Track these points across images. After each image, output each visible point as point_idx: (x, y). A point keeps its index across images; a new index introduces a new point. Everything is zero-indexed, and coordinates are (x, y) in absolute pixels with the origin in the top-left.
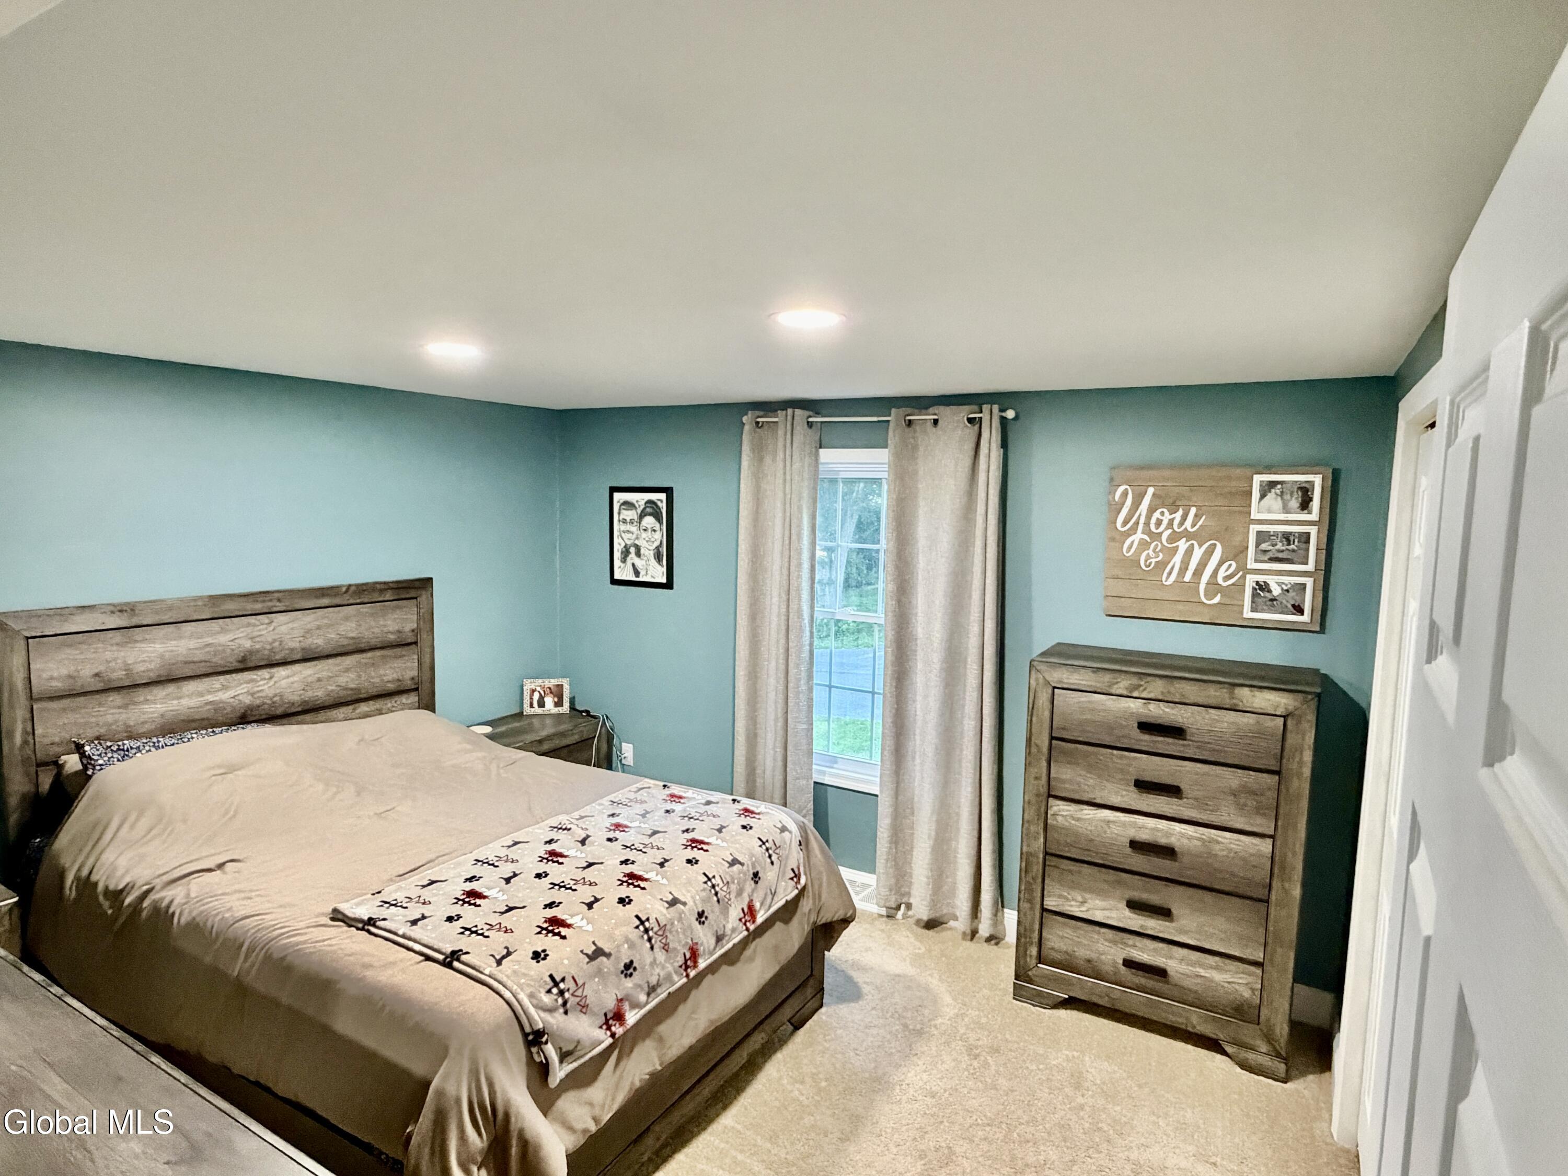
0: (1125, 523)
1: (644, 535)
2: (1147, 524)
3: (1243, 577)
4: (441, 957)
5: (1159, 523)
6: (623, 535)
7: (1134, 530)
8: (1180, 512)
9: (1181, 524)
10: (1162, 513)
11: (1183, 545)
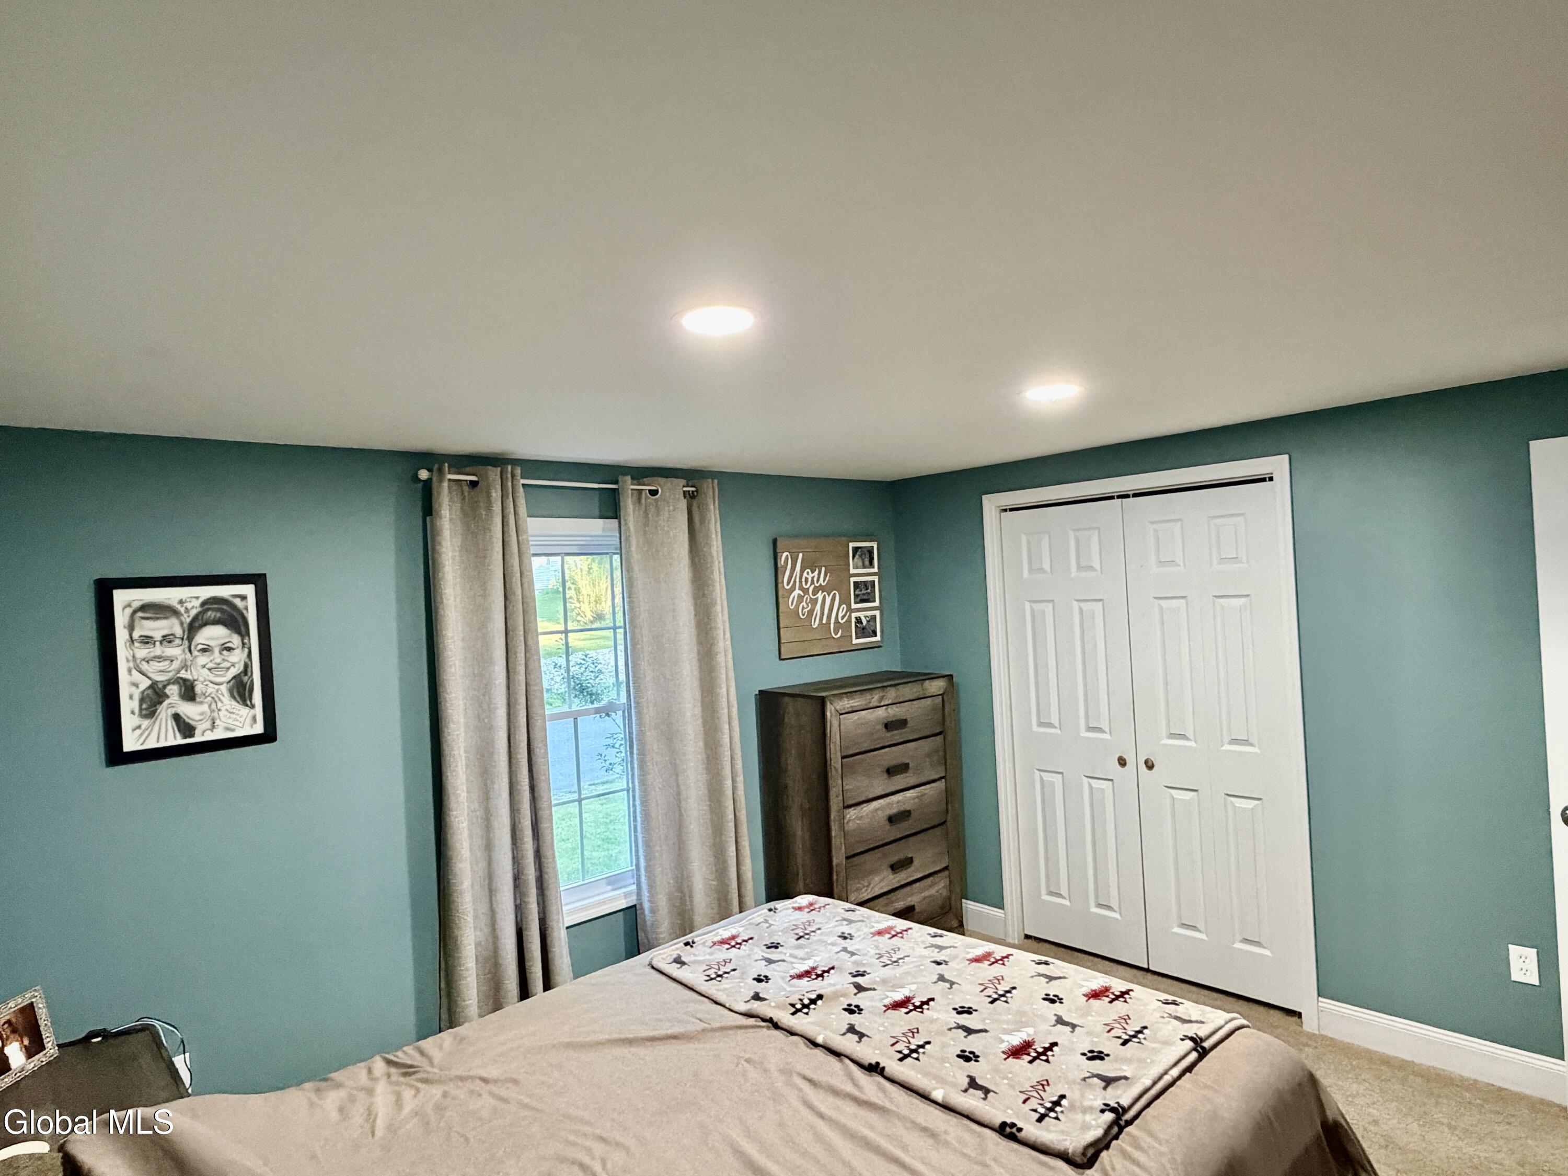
0: (788, 584)
1: (202, 659)
2: (801, 582)
3: (850, 616)
4: (1194, 1055)
5: (807, 579)
6: (144, 666)
7: (793, 589)
8: (817, 572)
9: (818, 580)
10: (808, 573)
11: (820, 596)
